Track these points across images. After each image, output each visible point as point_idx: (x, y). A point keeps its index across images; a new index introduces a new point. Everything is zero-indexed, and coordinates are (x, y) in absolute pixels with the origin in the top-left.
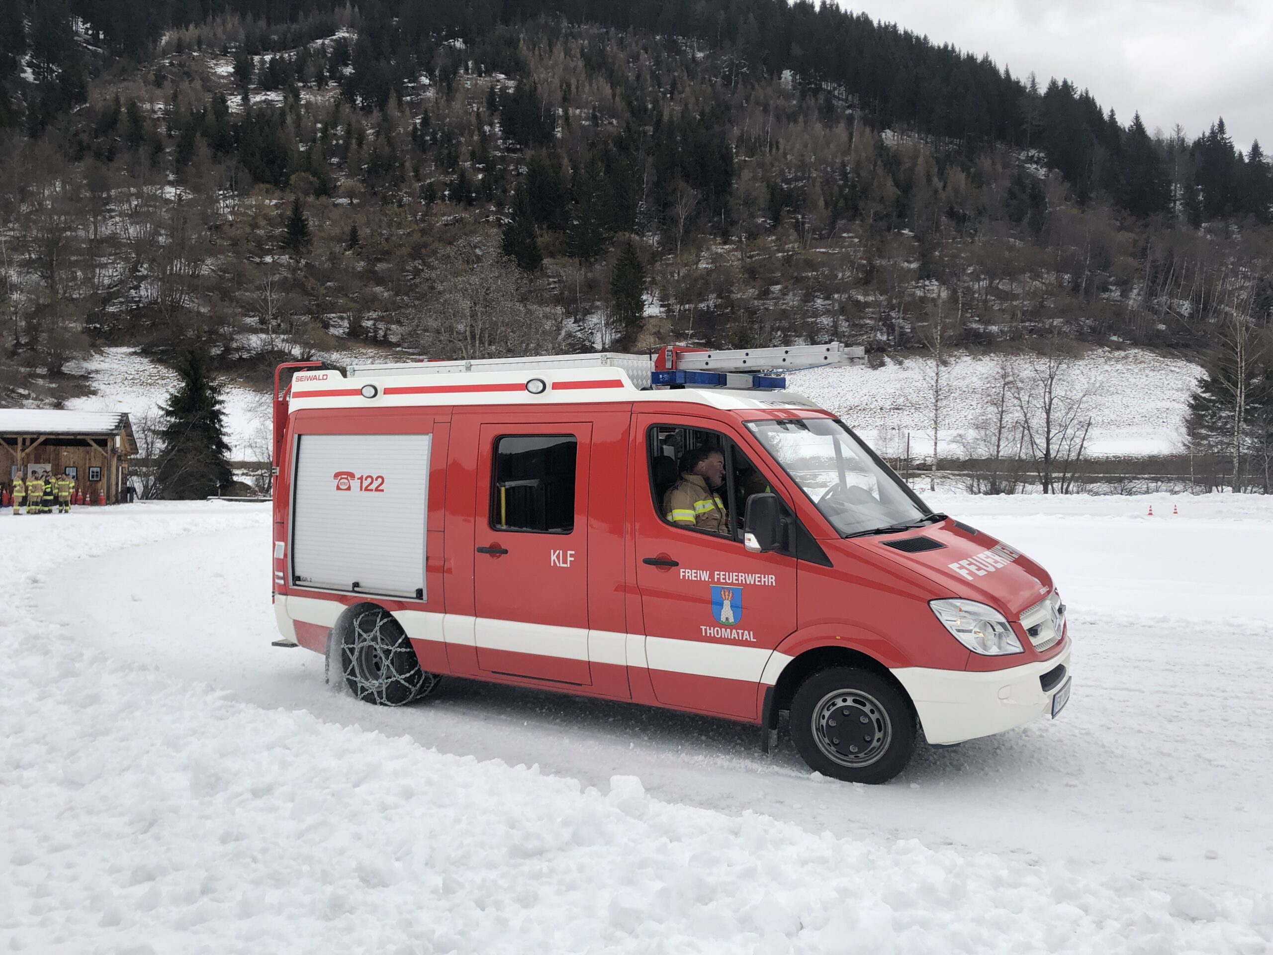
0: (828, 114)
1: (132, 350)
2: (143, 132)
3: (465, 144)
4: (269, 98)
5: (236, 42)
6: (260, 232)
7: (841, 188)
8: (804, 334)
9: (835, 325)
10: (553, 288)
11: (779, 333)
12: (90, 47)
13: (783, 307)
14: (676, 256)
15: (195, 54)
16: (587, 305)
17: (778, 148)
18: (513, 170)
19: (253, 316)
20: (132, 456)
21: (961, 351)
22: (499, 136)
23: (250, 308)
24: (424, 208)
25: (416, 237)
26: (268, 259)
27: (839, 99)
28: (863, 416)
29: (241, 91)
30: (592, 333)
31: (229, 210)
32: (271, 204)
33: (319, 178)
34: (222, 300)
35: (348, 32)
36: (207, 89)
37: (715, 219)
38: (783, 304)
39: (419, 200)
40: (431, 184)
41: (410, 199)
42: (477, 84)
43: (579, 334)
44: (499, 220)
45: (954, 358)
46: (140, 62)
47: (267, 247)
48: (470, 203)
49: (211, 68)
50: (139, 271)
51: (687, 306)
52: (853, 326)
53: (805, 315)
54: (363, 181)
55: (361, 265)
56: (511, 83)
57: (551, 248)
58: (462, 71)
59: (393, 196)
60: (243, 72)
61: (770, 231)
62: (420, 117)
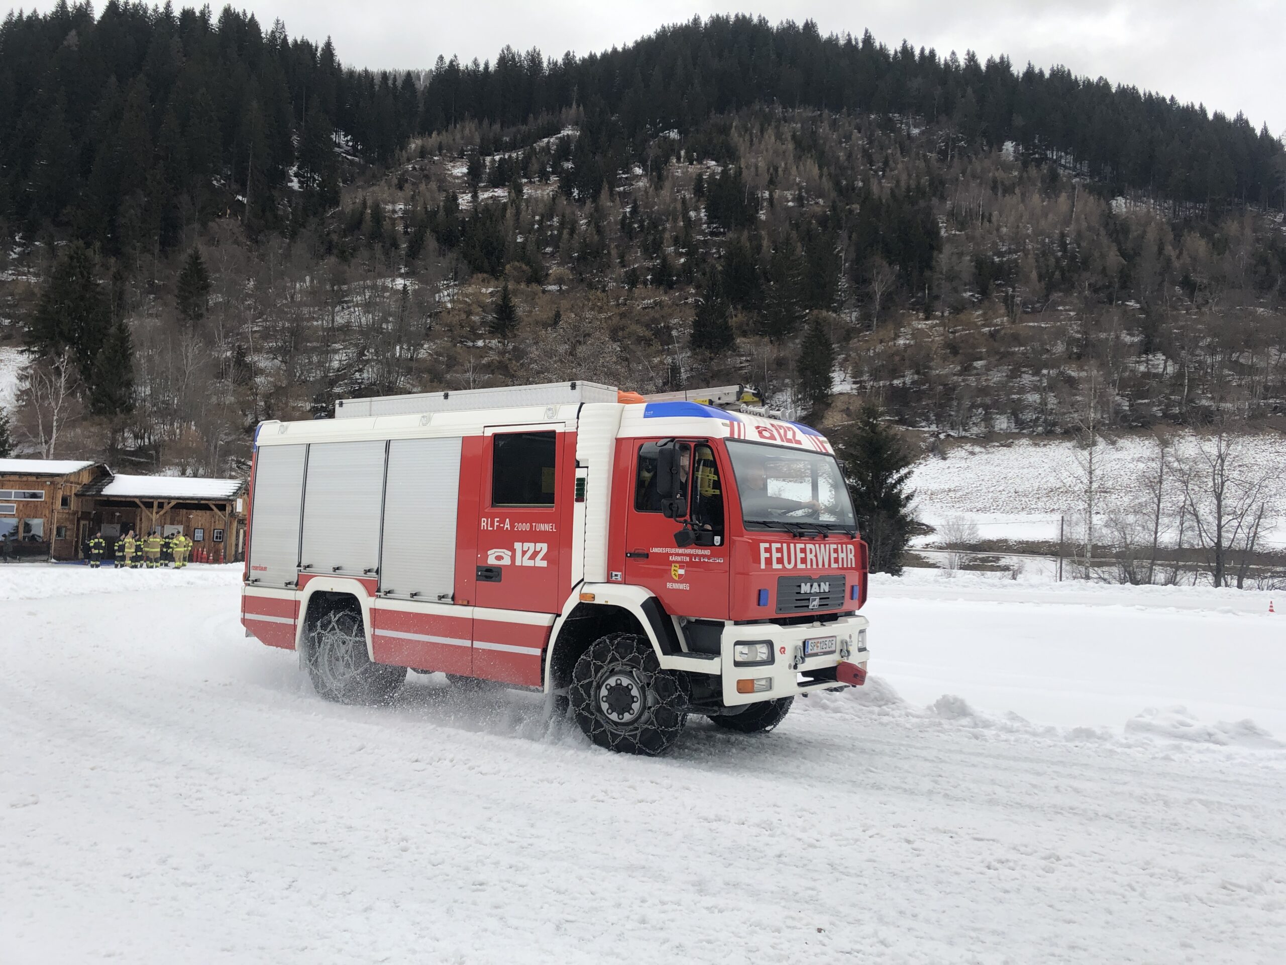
0: (1052, 185)
2: (383, 231)
3: (669, 229)
4: (496, 194)
5: (472, 145)
6: (475, 318)
7: (1058, 260)
8: (1009, 411)
9: (1044, 402)
10: (745, 366)
11: (980, 410)
12: (349, 157)
13: (985, 384)
14: (873, 333)
15: (436, 158)
16: (775, 383)
17: (990, 221)
18: (714, 253)
21: (1186, 430)
22: (704, 221)
24: (626, 293)
25: (616, 320)
26: (480, 343)
27: (1065, 167)
28: (1065, 499)
29: (472, 189)
31: (448, 298)
32: (488, 292)
33: (531, 267)
35: (572, 130)
36: (440, 189)
37: (919, 295)
38: (986, 380)
39: (622, 285)
40: (635, 270)
41: (614, 284)
42: (687, 172)
44: (696, 301)
45: (1177, 438)
46: (388, 168)
47: (480, 332)
48: (670, 286)
49: (448, 170)
50: (365, 356)
51: (881, 383)
52: (1063, 402)
53: (1010, 392)
54: (573, 269)
56: (720, 169)
57: (745, 328)
58: (675, 161)
59: (599, 282)
60: (475, 172)
61: (975, 306)
62: (630, 206)
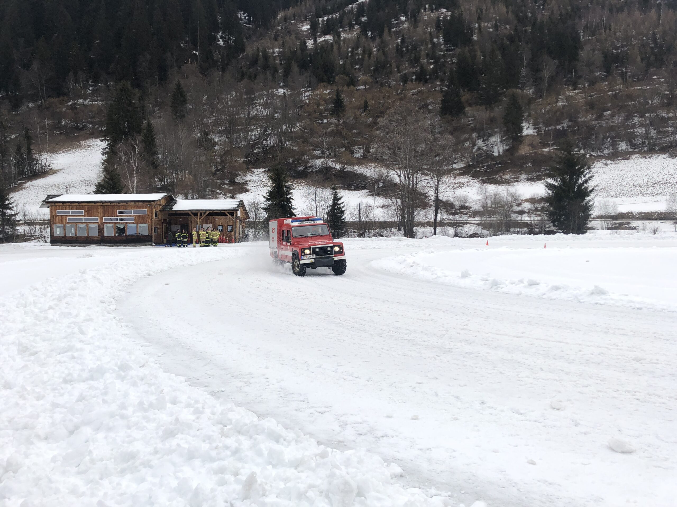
0: (646, 5)
1: (264, 170)
2: (269, 63)
3: (423, 50)
4: (326, 39)
5: (311, 12)
6: (321, 107)
7: (652, 49)
8: (626, 139)
9: (647, 133)
10: (471, 123)
11: (609, 140)
12: (247, 25)
13: (611, 124)
14: (544, 100)
15: (293, 22)
16: (489, 131)
17: (610, 29)
18: (449, 61)
19: (318, 150)
20: (247, 220)
22: (442, 43)
23: (316, 147)
24: (402, 87)
25: (397, 102)
26: (325, 121)
29: (313, 37)
30: (492, 147)
31: (307, 98)
32: (327, 92)
33: (349, 77)
34: (303, 143)
36: (297, 38)
37: (568, 76)
38: (612, 122)
39: (399, 83)
40: (405, 74)
41: (395, 83)
42: (431, 16)
43: (485, 148)
44: (441, 89)
46: (268, 29)
47: (325, 115)
48: (426, 81)
49: (300, 27)
50: (267, 132)
51: (550, 128)
52: (659, 132)
53: (626, 128)
54: (371, 76)
55: (369, 120)
56: (449, 13)
57: (470, 102)
58: (423, 11)
59: (386, 82)
60: (314, 27)
61: (603, 80)
62: (400, 38)
